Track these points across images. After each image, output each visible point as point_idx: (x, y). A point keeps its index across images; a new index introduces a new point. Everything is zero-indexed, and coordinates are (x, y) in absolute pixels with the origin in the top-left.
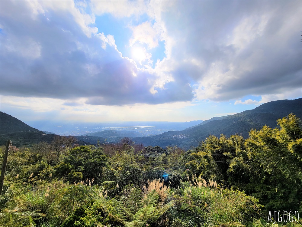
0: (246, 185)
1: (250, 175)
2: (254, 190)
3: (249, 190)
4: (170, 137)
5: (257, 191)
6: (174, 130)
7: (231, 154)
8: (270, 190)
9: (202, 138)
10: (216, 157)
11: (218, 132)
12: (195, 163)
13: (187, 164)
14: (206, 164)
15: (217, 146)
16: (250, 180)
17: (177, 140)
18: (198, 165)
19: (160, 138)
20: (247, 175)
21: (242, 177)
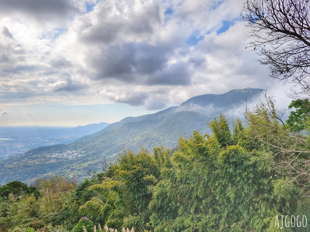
0: (173, 221)
1: (178, 204)
2: (183, 226)
3: (178, 228)
4: (44, 158)
5: (187, 226)
6: (53, 144)
7: (154, 177)
8: (201, 221)
9: (108, 155)
10: (132, 186)
11: (132, 142)
12: (97, 203)
13: (81, 207)
14: (116, 202)
15: (134, 167)
16: (178, 211)
17: (60, 162)
18: (102, 206)
19: (20, 163)
20: (174, 206)
21: (168, 209)
